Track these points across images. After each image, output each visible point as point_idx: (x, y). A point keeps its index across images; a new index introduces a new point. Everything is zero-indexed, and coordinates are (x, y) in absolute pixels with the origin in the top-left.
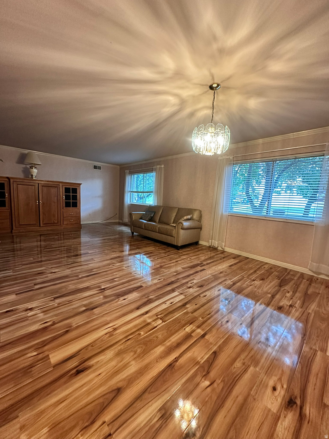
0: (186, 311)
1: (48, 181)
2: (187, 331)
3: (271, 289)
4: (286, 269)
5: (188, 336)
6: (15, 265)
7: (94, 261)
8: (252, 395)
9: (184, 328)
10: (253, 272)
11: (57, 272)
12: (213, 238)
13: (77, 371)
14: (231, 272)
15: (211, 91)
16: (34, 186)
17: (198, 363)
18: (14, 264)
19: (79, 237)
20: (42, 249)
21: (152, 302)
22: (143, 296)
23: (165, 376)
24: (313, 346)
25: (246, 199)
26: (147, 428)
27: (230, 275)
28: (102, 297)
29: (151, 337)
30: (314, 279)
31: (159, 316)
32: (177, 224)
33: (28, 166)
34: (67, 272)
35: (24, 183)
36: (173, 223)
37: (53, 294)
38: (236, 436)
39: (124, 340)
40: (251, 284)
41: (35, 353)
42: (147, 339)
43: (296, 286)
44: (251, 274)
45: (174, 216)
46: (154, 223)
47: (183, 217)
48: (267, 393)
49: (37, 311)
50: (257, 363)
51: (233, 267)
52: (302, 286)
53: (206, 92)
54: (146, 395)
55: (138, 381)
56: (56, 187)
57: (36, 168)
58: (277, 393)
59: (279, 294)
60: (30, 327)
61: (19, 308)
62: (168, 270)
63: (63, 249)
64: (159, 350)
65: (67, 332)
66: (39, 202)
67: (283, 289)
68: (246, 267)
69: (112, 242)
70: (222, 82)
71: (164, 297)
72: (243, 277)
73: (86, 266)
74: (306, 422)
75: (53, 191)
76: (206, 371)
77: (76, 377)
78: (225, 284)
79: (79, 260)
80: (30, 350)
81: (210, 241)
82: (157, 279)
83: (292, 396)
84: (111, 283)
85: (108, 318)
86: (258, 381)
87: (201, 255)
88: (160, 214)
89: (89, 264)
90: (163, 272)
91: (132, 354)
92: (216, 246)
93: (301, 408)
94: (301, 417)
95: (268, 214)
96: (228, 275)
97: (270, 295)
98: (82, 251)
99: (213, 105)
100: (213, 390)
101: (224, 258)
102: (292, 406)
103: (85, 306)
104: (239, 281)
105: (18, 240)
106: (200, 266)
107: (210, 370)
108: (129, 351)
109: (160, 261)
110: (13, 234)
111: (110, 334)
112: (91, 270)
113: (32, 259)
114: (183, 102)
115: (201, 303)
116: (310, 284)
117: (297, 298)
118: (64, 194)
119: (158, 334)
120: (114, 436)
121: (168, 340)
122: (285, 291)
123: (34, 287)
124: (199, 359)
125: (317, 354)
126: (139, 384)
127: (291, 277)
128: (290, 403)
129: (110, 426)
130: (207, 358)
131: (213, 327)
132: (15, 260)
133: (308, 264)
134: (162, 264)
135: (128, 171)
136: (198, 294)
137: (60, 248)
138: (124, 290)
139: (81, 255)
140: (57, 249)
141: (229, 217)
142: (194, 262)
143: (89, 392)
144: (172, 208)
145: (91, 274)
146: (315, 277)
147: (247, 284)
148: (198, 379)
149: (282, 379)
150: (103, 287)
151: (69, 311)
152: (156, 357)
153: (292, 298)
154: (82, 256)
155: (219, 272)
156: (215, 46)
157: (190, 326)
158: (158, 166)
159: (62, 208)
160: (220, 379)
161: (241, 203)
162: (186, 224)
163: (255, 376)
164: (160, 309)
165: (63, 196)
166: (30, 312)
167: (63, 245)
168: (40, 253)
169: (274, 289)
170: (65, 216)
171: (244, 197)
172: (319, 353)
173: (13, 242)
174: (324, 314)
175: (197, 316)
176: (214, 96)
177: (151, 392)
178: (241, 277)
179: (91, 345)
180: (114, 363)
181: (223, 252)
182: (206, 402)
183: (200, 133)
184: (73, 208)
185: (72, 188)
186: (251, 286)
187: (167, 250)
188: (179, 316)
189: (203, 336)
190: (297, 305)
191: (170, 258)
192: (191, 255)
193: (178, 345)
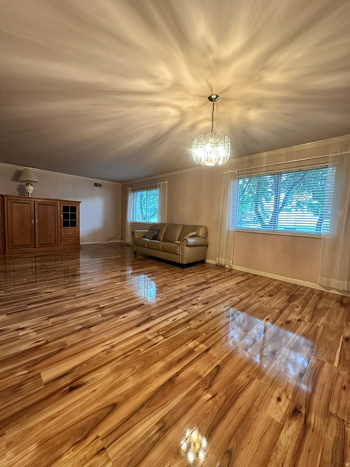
0: (189, 327)
1: (45, 199)
2: (190, 346)
3: (280, 304)
4: (296, 285)
5: (191, 352)
6: (7, 286)
7: (93, 280)
8: (255, 406)
9: (187, 344)
10: (261, 289)
11: (53, 292)
12: (220, 256)
13: (70, 388)
14: (238, 289)
15: (210, 102)
16: (30, 204)
17: (200, 377)
18: (5, 285)
19: (78, 257)
20: (37, 270)
21: (153, 320)
22: (144, 314)
23: (165, 391)
24: (321, 357)
25: (256, 218)
26: (143, 442)
27: (237, 292)
28: (100, 315)
29: (151, 353)
30: (325, 295)
31: (160, 333)
32: (182, 242)
33: (24, 184)
34: (64, 291)
35: (18, 201)
36: (178, 241)
37: (47, 314)
38: (237, 446)
39: (123, 357)
40: (259, 300)
41: (26, 372)
42: (148, 355)
43: (306, 301)
44: (259, 291)
45: (179, 234)
46: (157, 241)
47: (188, 234)
48: (272, 404)
49: (29, 330)
50: (262, 376)
51: (240, 284)
52: (311, 301)
53: (206, 103)
54: (144, 410)
55: (135, 396)
56: (54, 205)
57: (32, 185)
58: (281, 404)
59: (288, 309)
60: (21, 346)
61: (10, 328)
62: (172, 288)
63: (60, 269)
64: (160, 365)
65: (61, 350)
66: (35, 221)
67: (292, 304)
68: (254, 284)
69: (113, 262)
70: (220, 93)
71: (166, 314)
72: (251, 294)
73: (84, 286)
74: (311, 430)
75: (50, 209)
76: (208, 384)
77: (69, 393)
78: (232, 300)
79: (77, 280)
80: (20, 369)
81: (217, 258)
82: (159, 297)
83: (297, 405)
84: (111, 301)
85: (106, 336)
86: (262, 392)
87: (207, 273)
88: (164, 233)
89: (87, 283)
90: (167, 290)
91: (131, 370)
92: (224, 264)
93: (306, 417)
94: (306, 426)
95: (276, 229)
96: (234, 292)
97: (278, 311)
98: (80, 271)
99: (213, 116)
100: (215, 403)
101: (232, 275)
102: (296, 416)
103: (81, 324)
104: (246, 297)
105: (11, 261)
106: (206, 284)
107: (213, 383)
108: (127, 367)
109: (163, 279)
110: (6, 256)
111: (108, 351)
112: (90, 289)
113: (26, 280)
114: (183, 115)
115: (206, 320)
116: (320, 299)
117: (305, 312)
118: (62, 212)
119: (160, 350)
120: (108, 450)
121: (169, 356)
122: (294, 306)
123: (27, 307)
124: (201, 373)
125: (324, 365)
126: (137, 399)
127: (301, 293)
128: (295, 412)
129: (104, 441)
130: (210, 372)
131: (217, 342)
132: (7, 281)
133: (318, 280)
134: (165, 283)
135: (130, 189)
136: (203, 310)
137: (57, 269)
138: (124, 309)
139: (79, 275)
140: (55, 269)
141: (236, 233)
142: (200, 280)
143: (83, 408)
144: (176, 226)
145: (89, 293)
146: (325, 293)
147: (254, 300)
148: (199, 392)
149: (288, 390)
150: (101, 306)
151: (64, 330)
152: (155, 372)
153: (300, 313)
154: (81, 276)
155: (226, 289)
156: (210, 57)
157: (193, 341)
158: (162, 183)
159: (59, 227)
160: (222, 392)
161: (251, 222)
162: (191, 241)
163: (259, 388)
164: (162, 325)
165: (61, 215)
166: (21, 332)
167: (60, 265)
168: (35, 274)
169: (282, 304)
170: (63, 235)
171: (254, 216)
172: (327, 364)
173: (6, 263)
174: (332, 327)
175: (200, 332)
176: (213, 107)
177: (149, 406)
178: (248, 294)
179: (87, 362)
180: (110, 379)
181: (231, 270)
182: (207, 414)
183: (200, 143)
184: (71, 227)
185: (70, 206)
186: (259, 302)
187: (172, 269)
188: (181, 333)
189: (207, 351)
190: (305, 320)
191: (175, 277)
192: (197, 273)
193: (180, 360)
